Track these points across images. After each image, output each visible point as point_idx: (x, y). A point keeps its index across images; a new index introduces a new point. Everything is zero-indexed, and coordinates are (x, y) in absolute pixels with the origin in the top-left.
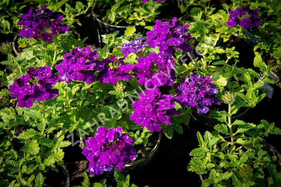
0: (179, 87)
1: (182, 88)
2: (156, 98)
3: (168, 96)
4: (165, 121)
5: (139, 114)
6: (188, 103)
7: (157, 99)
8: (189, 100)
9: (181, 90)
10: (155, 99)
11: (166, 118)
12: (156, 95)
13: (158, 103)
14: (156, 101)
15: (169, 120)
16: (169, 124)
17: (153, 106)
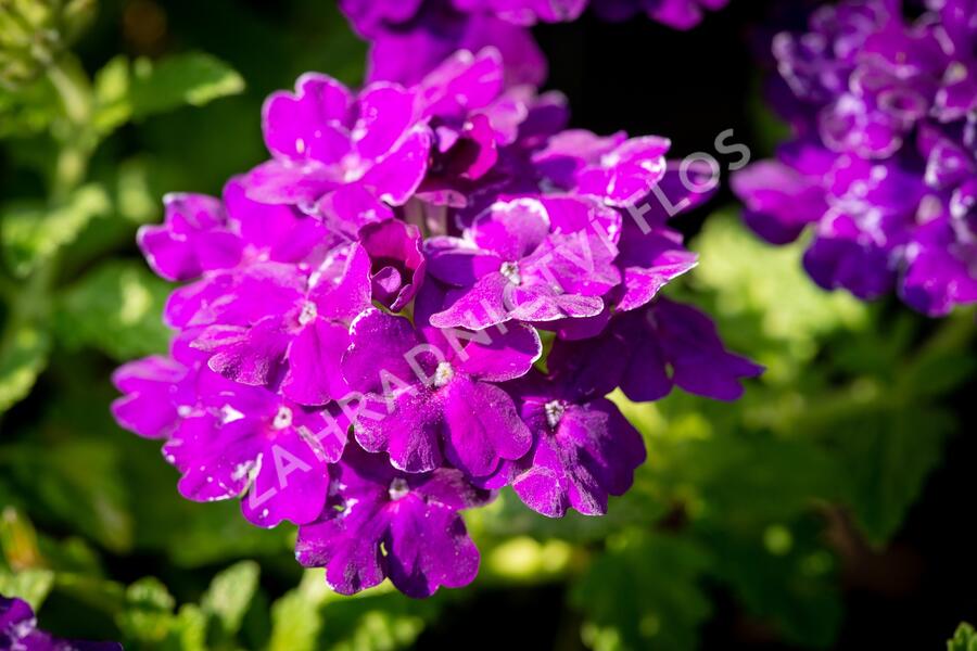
0: (800, 52)
1: (829, 53)
2: (445, 169)
3: (611, 161)
4: (524, 464)
5: (213, 364)
6: (879, 255)
7: (466, 188)
8: (900, 225)
9: (815, 83)
10: (433, 181)
11: (552, 430)
12: (448, 138)
13: (467, 243)
14: (451, 213)
15: (584, 457)
16: (566, 504)
17: (380, 265)
